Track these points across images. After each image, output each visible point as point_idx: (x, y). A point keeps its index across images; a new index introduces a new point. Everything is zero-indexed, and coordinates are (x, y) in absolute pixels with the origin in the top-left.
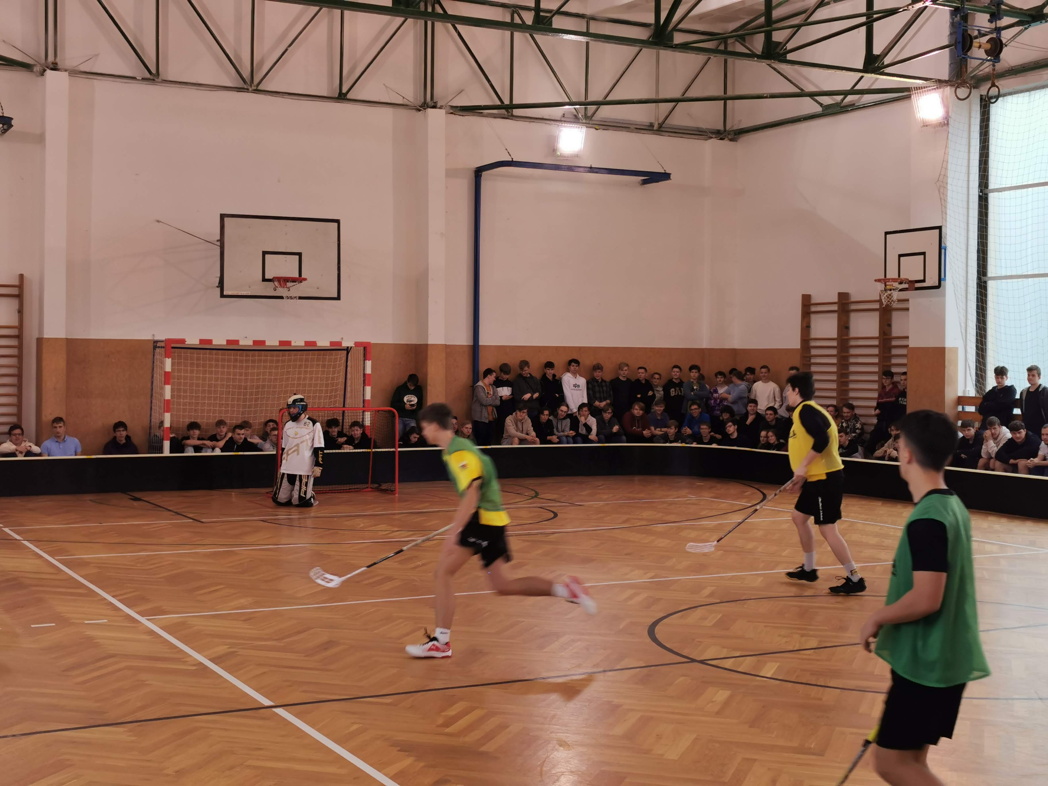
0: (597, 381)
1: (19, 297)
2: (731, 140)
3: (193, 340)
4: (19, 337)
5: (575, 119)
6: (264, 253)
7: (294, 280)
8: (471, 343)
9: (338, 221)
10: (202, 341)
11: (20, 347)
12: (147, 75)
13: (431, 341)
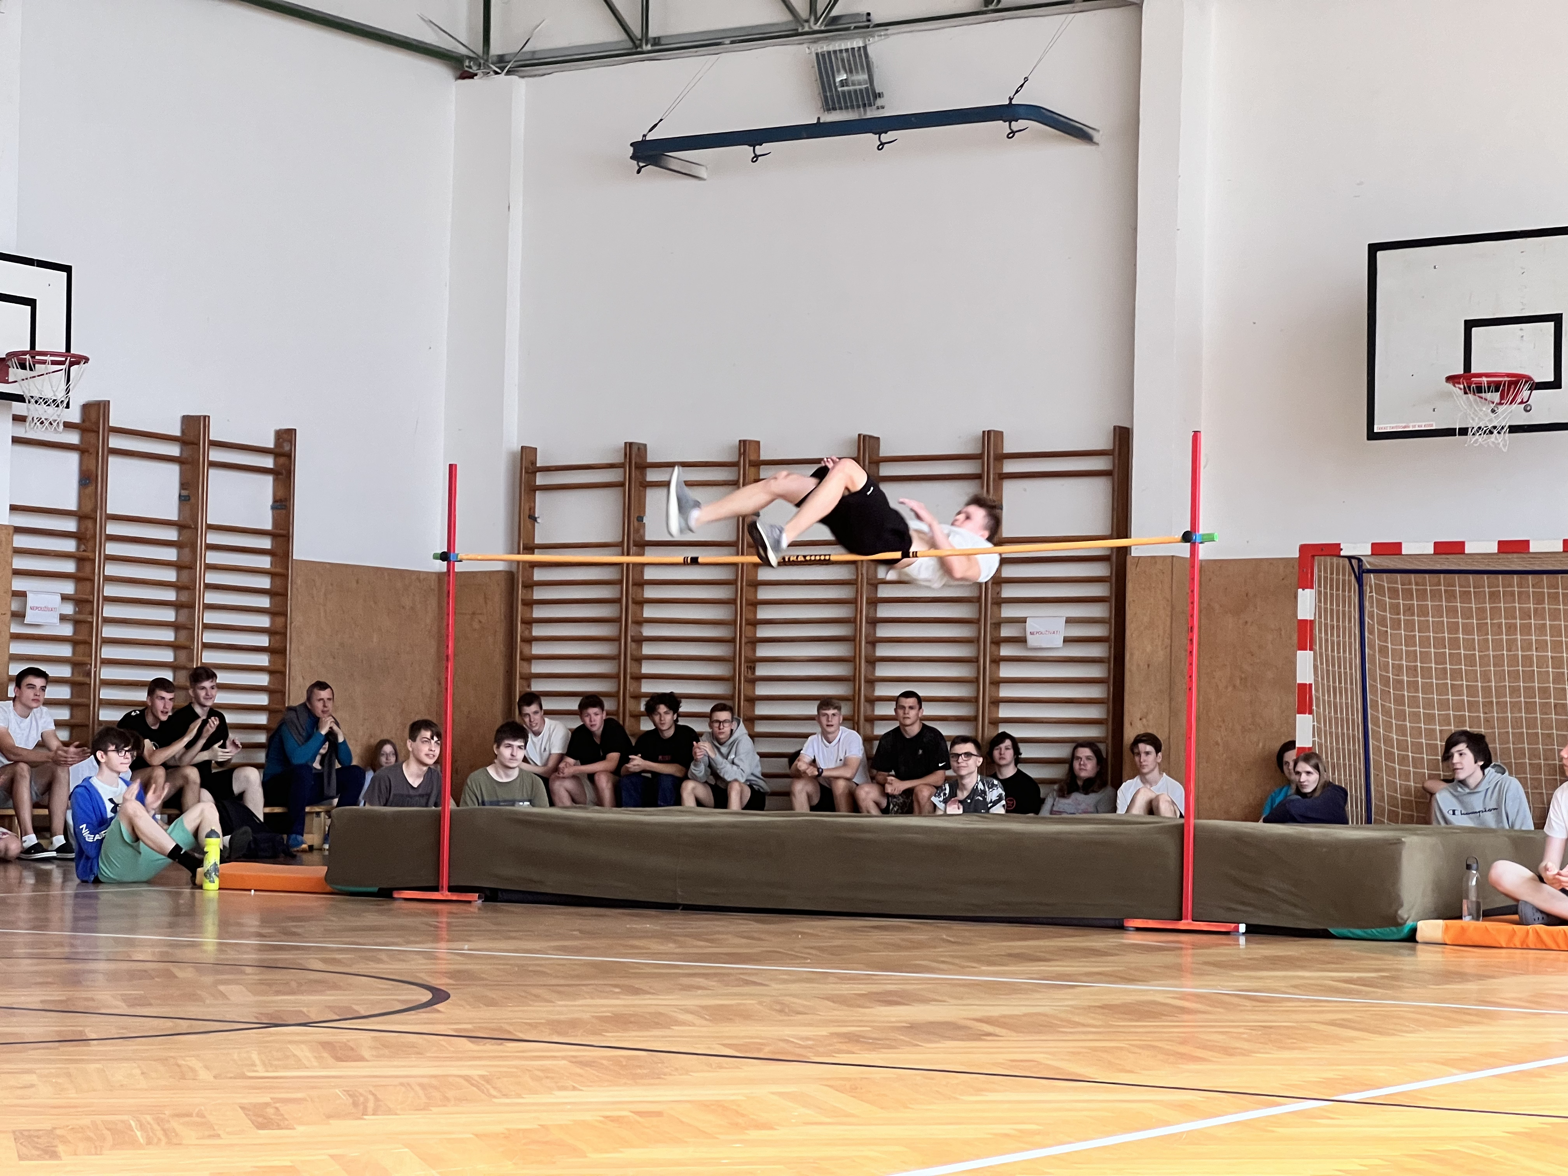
1: (1116, 474)
4: (1117, 556)
6: (1469, 325)
10: (1379, 549)
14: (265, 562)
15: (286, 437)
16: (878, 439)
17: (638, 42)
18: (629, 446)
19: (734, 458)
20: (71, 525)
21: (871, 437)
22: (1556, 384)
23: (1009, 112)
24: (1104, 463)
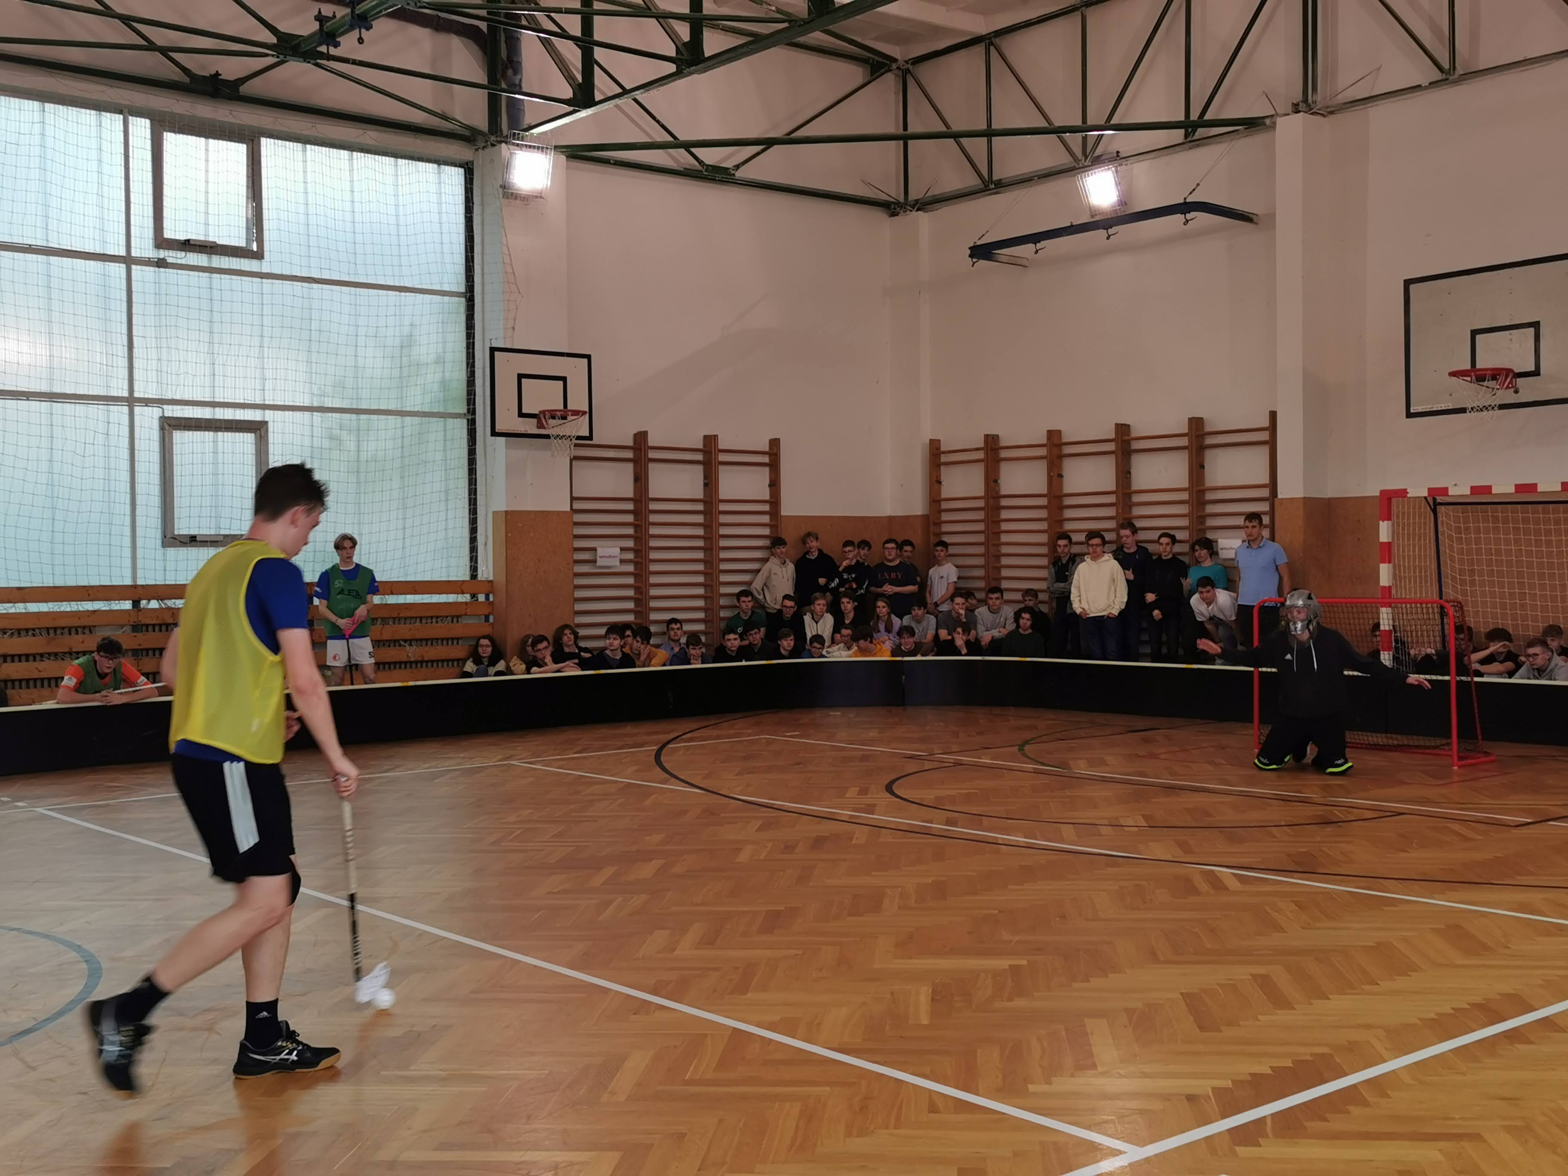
14: (766, 519)
15: (775, 443)
16: (1129, 425)
17: (986, 184)
18: (986, 436)
19: (1045, 442)
20: (630, 506)
21: (1122, 425)
22: (1536, 373)
23: (1185, 208)
24: (1265, 436)
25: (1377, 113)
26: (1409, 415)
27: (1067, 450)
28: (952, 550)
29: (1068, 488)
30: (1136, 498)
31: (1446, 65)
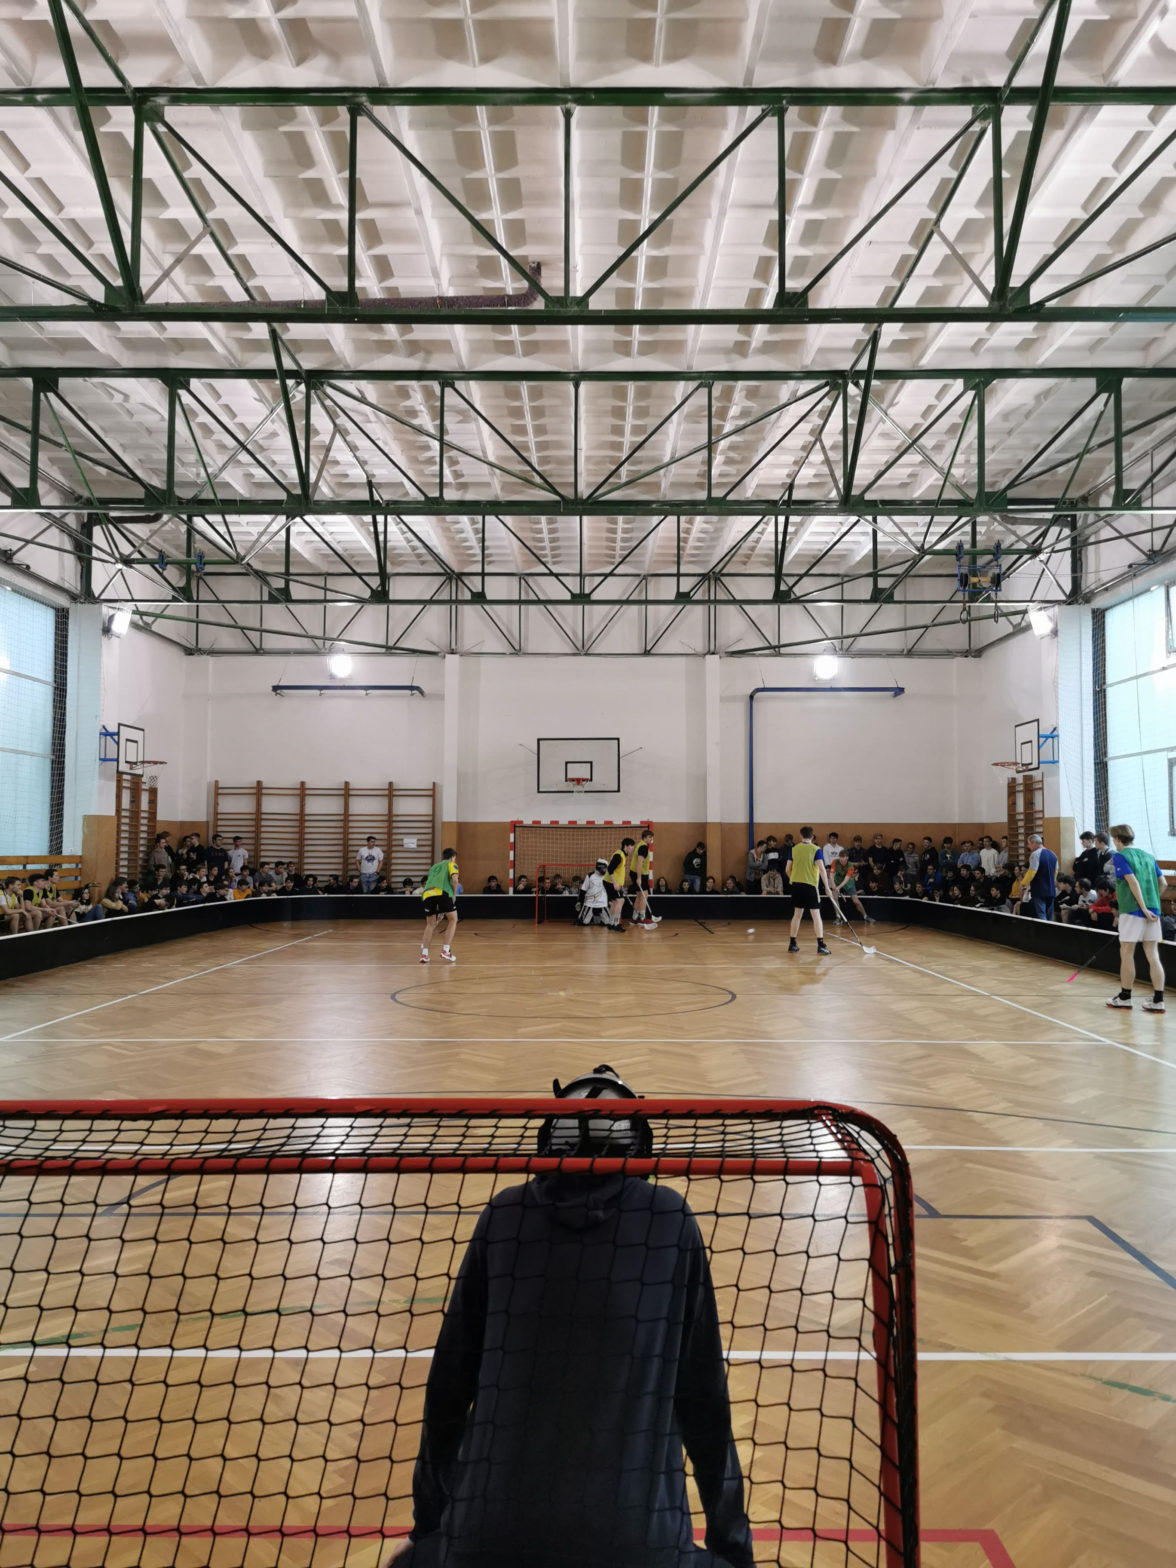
0: (856, 849)
1: (433, 796)
2: (974, 657)
3: (528, 821)
4: (433, 821)
5: (835, 651)
6: (567, 763)
7: (587, 780)
8: (748, 821)
9: (618, 739)
10: (534, 822)
11: (433, 827)
12: (514, 651)
13: (710, 820)
14: (150, 822)
16: (349, 782)
17: (258, 649)
19: (298, 787)
21: (346, 782)
22: (591, 780)
23: (411, 688)
24: (430, 793)
25: (484, 660)
26: (539, 792)
27: (308, 792)
28: (244, 841)
29: (308, 810)
30: (351, 818)
31: (517, 648)
